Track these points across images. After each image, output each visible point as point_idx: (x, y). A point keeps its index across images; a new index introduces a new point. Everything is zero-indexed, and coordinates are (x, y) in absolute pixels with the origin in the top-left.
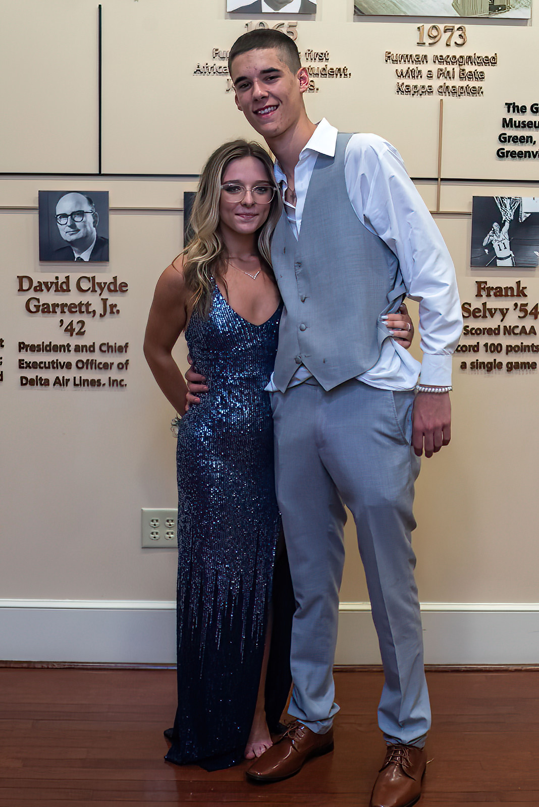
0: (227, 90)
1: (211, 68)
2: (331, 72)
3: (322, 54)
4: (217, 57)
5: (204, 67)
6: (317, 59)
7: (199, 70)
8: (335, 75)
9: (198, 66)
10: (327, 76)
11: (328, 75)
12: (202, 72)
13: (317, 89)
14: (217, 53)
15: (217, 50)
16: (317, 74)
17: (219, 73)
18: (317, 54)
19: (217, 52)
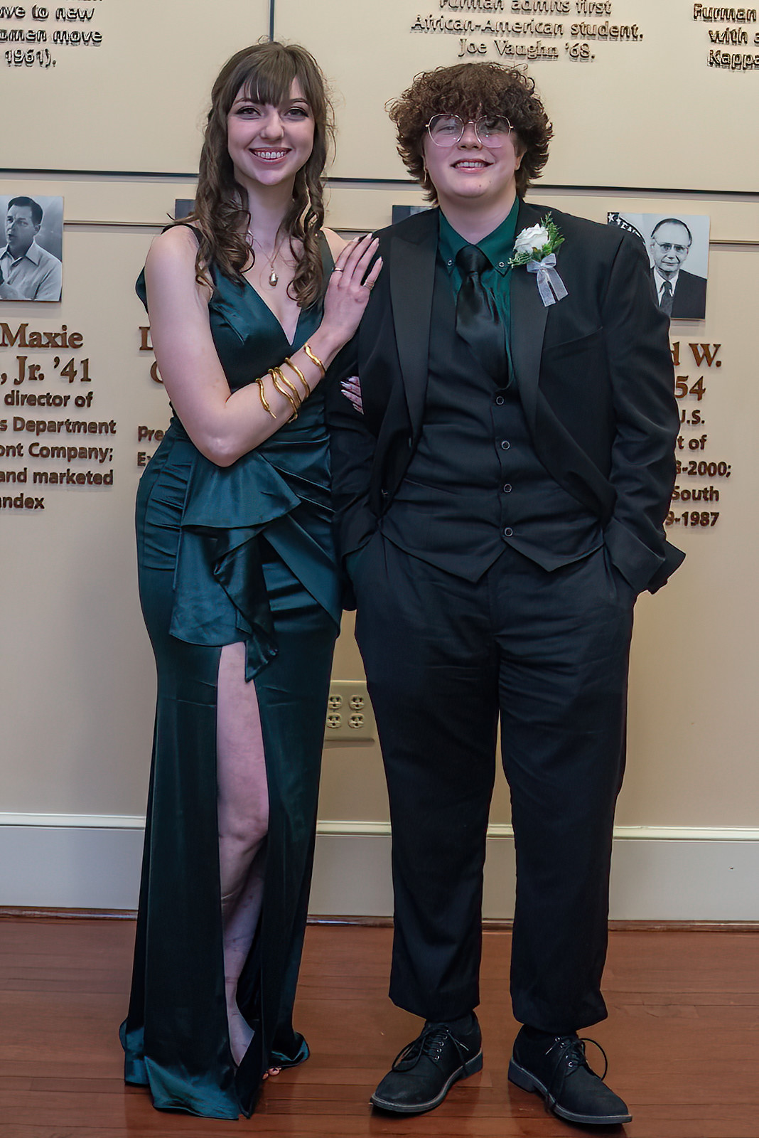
0: (460, 56)
1: (438, 21)
2: (613, 32)
3: (601, 5)
4: (446, 6)
5: (426, 20)
6: (594, 12)
7: (420, 25)
8: (619, 37)
9: (418, 19)
10: (608, 39)
11: (609, 36)
12: (424, 28)
13: (593, 57)
16: (593, 34)
17: (448, 29)
18: (594, 5)
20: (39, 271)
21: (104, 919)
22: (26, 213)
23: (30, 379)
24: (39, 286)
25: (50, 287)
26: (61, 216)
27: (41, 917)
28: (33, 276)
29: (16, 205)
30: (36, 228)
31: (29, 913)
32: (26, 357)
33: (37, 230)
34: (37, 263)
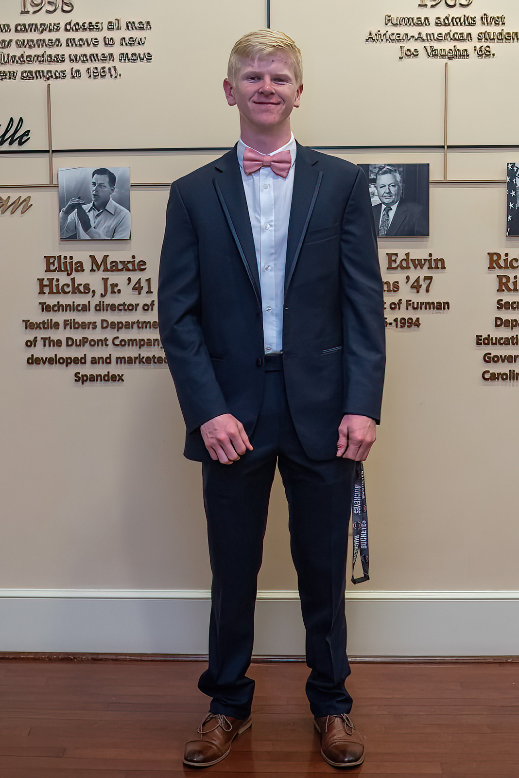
0: (400, 58)
1: (384, 35)
2: (508, 36)
3: (498, 18)
4: (390, 24)
5: (376, 35)
6: (493, 22)
7: (372, 38)
8: (512, 40)
9: (370, 33)
10: (504, 41)
11: (504, 39)
12: (375, 40)
13: (493, 55)
14: (390, 20)
15: (390, 16)
16: (493, 39)
17: (391, 40)
18: (493, 19)
19: (389, 18)
20: (115, 219)
21: (173, 661)
22: (105, 179)
23: (112, 293)
24: (116, 228)
25: (123, 229)
26: (128, 180)
27: (131, 660)
28: (111, 223)
29: (98, 174)
30: (112, 190)
31: (122, 657)
32: (108, 278)
33: (113, 190)
34: (113, 213)
